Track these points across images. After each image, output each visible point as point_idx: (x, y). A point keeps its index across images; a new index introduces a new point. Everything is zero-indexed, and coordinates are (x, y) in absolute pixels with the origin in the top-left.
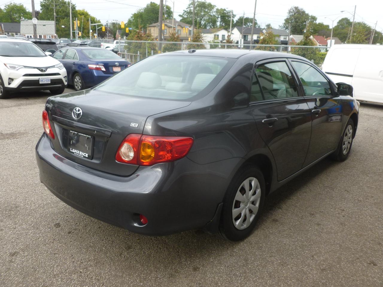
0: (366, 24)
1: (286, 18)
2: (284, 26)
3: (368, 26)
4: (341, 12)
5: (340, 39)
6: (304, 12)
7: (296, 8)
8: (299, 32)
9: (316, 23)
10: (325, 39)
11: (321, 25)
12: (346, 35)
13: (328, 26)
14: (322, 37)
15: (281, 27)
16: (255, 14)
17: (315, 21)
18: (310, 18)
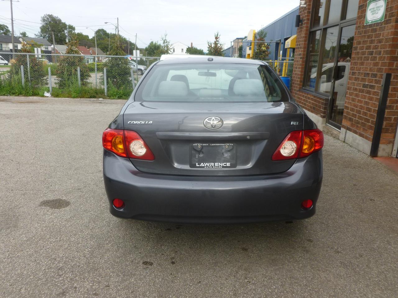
0: (121, 36)
1: (41, 25)
2: (42, 35)
3: (124, 38)
4: (105, 23)
5: (101, 50)
6: (60, 21)
7: (51, 16)
8: (58, 42)
9: (75, 33)
10: (88, 49)
11: (80, 35)
12: (107, 46)
13: (87, 37)
14: (84, 47)
15: (37, 35)
16: (12, 21)
17: (73, 31)
18: (68, 27)
